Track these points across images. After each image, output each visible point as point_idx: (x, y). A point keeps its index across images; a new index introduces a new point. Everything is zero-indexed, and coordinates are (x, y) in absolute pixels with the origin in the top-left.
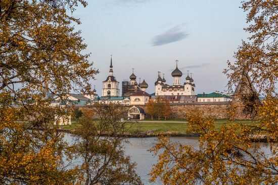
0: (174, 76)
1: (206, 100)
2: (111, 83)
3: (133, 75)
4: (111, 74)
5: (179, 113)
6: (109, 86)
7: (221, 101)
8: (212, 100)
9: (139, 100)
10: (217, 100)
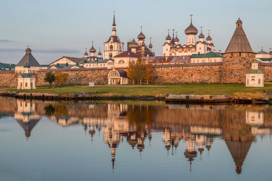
0: (187, 34)
1: (200, 60)
2: (113, 44)
3: (141, 34)
4: (113, 33)
5: (165, 76)
6: (111, 47)
7: (217, 61)
8: (207, 60)
9: (123, 62)
10: (213, 60)
